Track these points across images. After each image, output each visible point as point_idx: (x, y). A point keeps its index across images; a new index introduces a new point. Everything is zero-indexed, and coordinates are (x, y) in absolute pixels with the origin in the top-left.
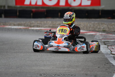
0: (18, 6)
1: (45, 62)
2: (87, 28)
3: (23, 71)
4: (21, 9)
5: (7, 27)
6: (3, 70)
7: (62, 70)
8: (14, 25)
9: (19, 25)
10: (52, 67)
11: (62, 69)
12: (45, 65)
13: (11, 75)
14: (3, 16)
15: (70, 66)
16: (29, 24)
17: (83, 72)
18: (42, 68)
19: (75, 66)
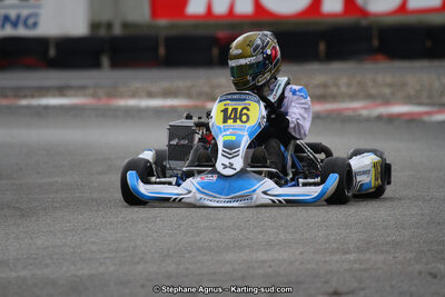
0: (163, 22)
1: (271, 231)
2: (430, 97)
3: (187, 269)
4: (173, 32)
5: (122, 103)
6: (112, 268)
7: (337, 262)
8: (150, 95)
9: (166, 94)
10: (297, 252)
11: (337, 257)
12: (269, 245)
13: (143, 286)
14: (105, 61)
15: (368, 243)
16: (206, 89)
17: (418, 267)
18: (262, 255)
19: (388, 243)
